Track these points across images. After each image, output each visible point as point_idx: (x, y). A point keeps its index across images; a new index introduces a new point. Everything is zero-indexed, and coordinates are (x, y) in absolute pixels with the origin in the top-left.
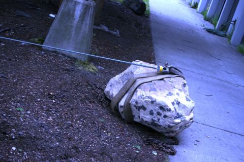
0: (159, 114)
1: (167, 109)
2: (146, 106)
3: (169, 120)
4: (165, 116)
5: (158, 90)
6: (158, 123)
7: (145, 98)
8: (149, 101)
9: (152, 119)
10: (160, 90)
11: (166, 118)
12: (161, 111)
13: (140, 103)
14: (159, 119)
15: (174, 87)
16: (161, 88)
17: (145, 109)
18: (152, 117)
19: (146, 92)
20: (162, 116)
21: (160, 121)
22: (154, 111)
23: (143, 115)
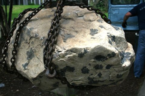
0: (97, 67)
1: (109, 55)
2: (72, 65)
3: (116, 69)
4: (109, 67)
5: (74, 34)
6: (101, 79)
7: (66, 54)
8: (74, 56)
9: (89, 78)
10: (77, 32)
11: (111, 68)
12: (99, 63)
13: (61, 65)
14: (100, 75)
15: (91, 21)
16: (77, 29)
17: (71, 69)
18: (88, 75)
19: (61, 45)
20: (104, 68)
21: (103, 76)
22: (88, 67)
23: (72, 79)
